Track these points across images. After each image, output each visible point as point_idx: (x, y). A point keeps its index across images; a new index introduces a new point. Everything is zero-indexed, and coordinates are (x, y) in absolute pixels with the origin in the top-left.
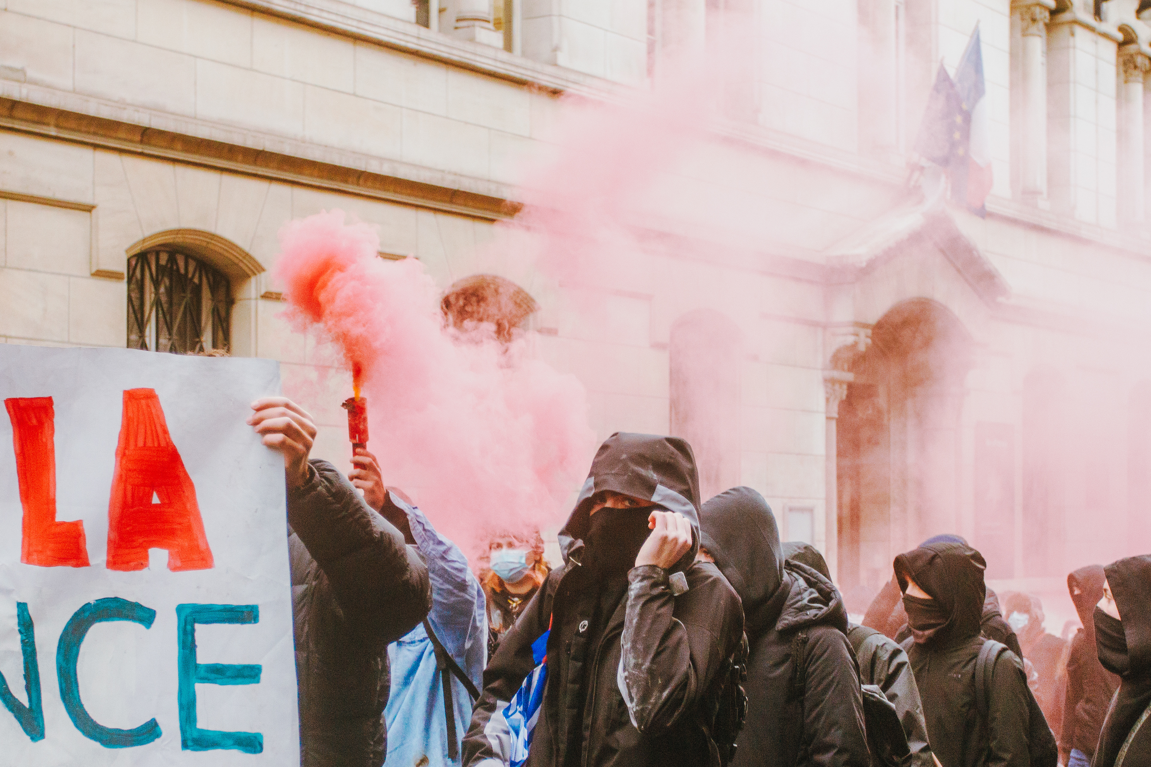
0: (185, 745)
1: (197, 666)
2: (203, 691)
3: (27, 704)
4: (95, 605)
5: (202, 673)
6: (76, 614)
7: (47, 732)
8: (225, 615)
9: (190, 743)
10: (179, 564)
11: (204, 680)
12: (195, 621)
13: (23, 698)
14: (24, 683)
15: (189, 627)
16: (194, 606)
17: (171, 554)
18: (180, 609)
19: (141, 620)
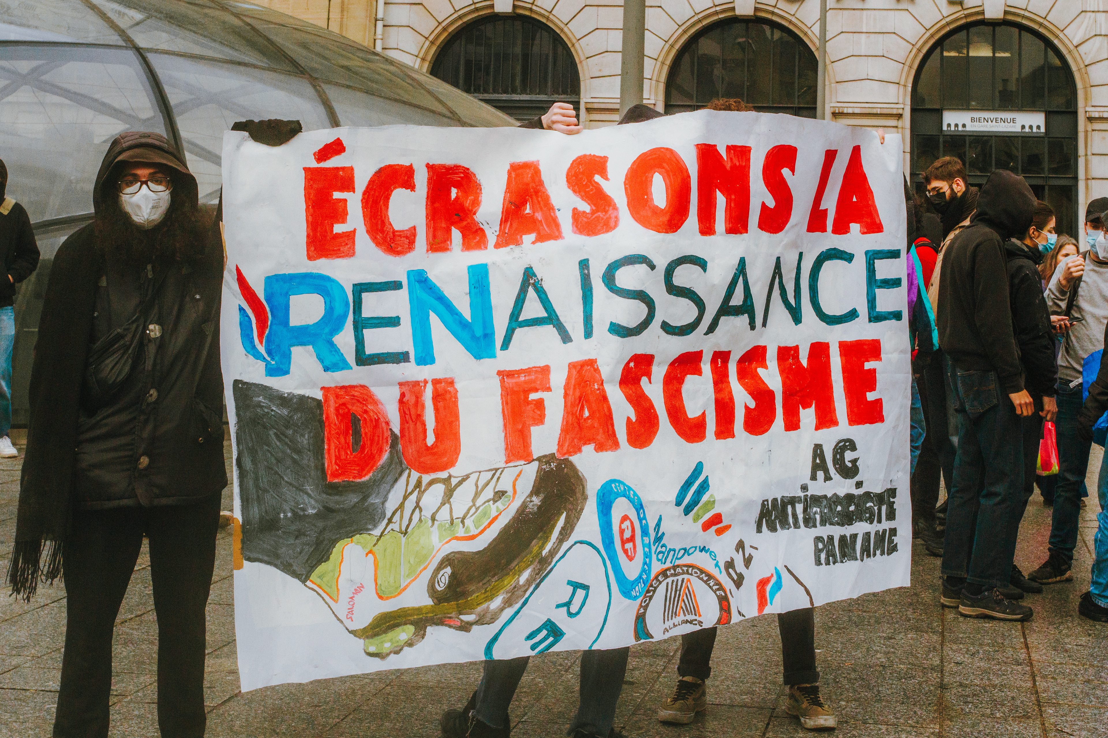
0: (870, 321)
1: (876, 280)
2: (880, 293)
3: (794, 306)
4: (826, 252)
5: (879, 284)
6: (818, 257)
7: (803, 320)
8: (889, 255)
9: (872, 319)
10: (866, 231)
11: (879, 287)
12: (875, 258)
13: (792, 301)
14: (793, 294)
15: (872, 262)
16: (874, 251)
17: (861, 226)
18: (867, 253)
19: (846, 260)
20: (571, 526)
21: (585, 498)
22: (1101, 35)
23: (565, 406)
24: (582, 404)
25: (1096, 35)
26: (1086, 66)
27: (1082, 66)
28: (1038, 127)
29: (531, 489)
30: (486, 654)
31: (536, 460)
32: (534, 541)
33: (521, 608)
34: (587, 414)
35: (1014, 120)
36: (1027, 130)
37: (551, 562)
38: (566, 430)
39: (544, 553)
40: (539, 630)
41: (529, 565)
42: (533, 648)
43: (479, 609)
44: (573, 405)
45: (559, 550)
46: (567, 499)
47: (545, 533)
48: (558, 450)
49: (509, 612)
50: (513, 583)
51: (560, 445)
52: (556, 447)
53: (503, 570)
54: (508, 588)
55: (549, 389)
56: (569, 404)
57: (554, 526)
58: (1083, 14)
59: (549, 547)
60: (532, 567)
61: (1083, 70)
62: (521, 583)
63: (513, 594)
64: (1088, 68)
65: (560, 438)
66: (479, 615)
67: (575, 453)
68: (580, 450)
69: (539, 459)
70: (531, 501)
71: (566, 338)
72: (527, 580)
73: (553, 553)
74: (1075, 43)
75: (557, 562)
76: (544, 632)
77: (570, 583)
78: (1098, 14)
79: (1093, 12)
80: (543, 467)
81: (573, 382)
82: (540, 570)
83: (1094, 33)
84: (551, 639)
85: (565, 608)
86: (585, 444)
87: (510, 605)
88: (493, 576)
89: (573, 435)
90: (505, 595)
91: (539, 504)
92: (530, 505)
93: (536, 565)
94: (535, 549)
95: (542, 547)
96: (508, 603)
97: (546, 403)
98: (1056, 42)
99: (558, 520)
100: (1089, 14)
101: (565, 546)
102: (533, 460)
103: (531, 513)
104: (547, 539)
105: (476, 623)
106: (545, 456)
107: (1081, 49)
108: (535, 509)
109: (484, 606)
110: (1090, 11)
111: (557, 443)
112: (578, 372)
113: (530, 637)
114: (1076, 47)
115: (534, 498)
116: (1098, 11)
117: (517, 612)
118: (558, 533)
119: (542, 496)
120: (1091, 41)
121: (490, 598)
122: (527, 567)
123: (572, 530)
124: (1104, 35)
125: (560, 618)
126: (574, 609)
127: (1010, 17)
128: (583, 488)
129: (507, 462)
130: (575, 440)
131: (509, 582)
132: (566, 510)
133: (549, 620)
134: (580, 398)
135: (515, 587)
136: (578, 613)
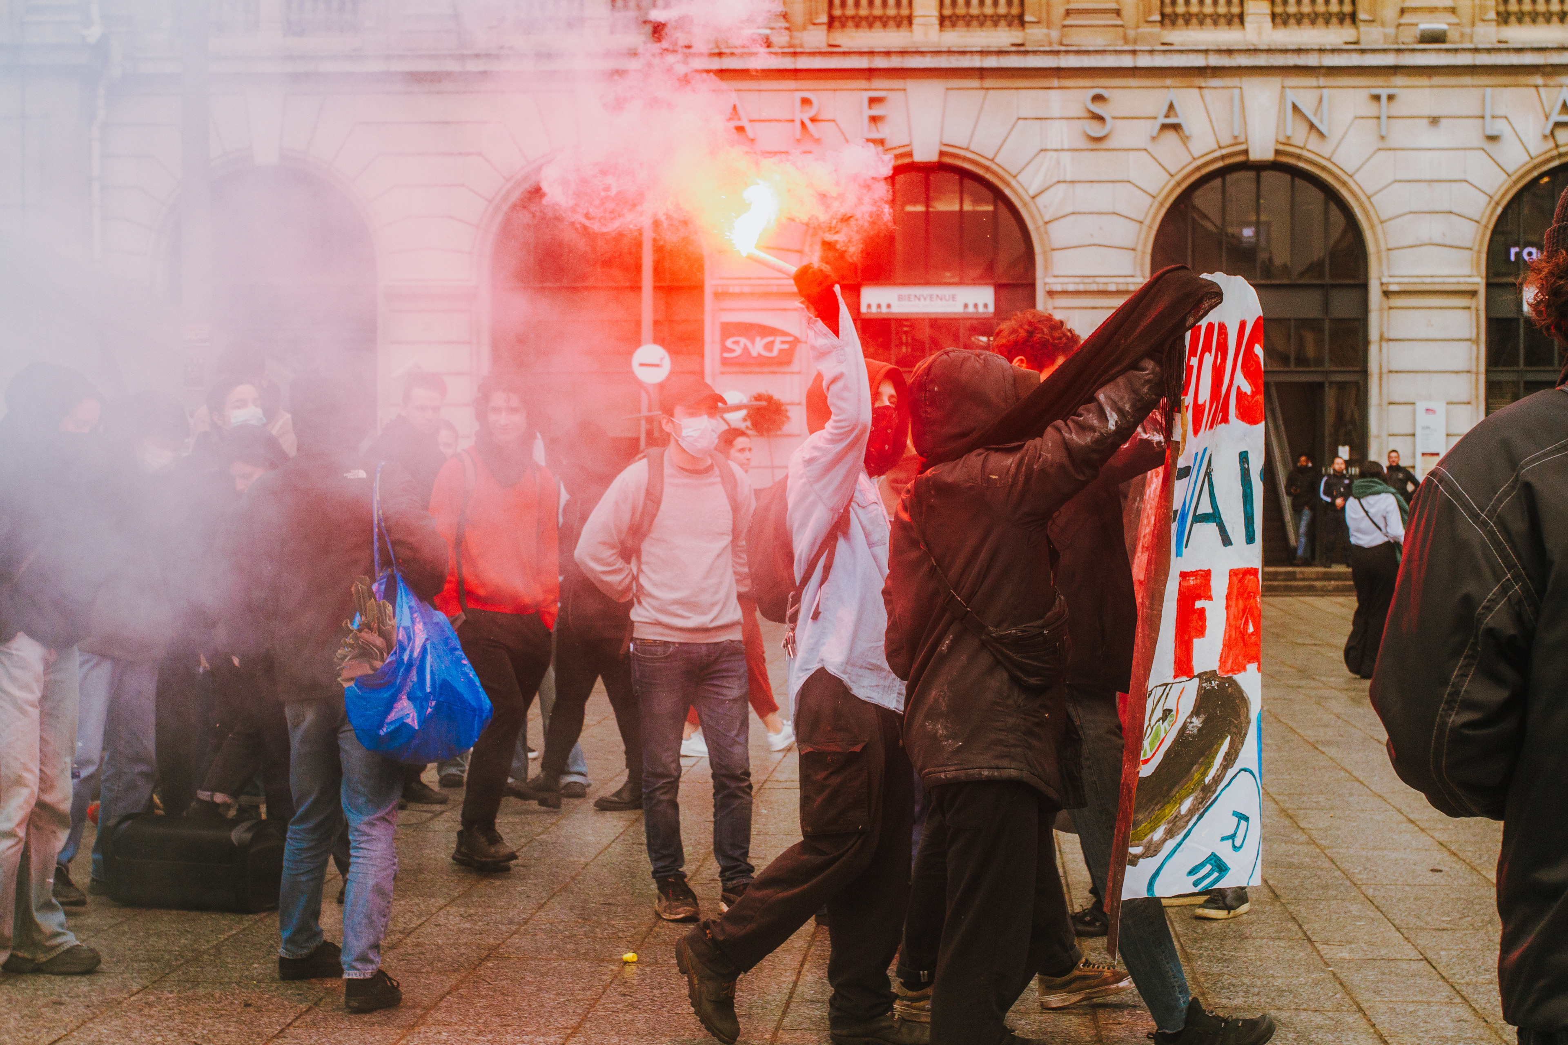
20: (1236, 751)
21: (1249, 722)
22: (1065, 182)
23: (1228, 619)
24: (1247, 618)
25: (1059, 182)
26: (1046, 223)
27: (1041, 223)
28: (986, 306)
29: (1191, 709)
30: (1148, 890)
31: (1197, 676)
32: (1194, 768)
33: (1184, 839)
34: (1251, 629)
35: (953, 298)
36: (971, 309)
37: (1216, 790)
38: (1228, 645)
39: (1207, 780)
40: (1202, 865)
41: (1191, 793)
42: (1196, 884)
43: (1145, 840)
44: (1236, 618)
45: (1224, 776)
46: (1230, 723)
47: (1207, 757)
48: (1220, 668)
49: (1170, 844)
50: (1174, 812)
51: (1223, 661)
52: (1218, 664)
53: (1164, 797)
54: (1169, 817)
55: (1210, 598)
56: (1231, 617)
57: (1217, 752)
58: (1043, 153)
59: (1212, 773)
60: (1194, 795)
61: (1042, 229)
62: (1183, 812)
63: (1174, 824)
64: (1049, 226)
65: (1222, 655)
66: (1145, 847)
67: (1239, 671)
68: (1244, 669)
69: (1199, 676)
70: (1191, 723)
71: (1226, 541)
72: (1190, 810)
73: (1217, 780)
74: (1032, 192)
75: (1222, 790)
76: (1208, 867)
77: (1235, 814)
78: (1062, 154)
79: (1056, 150)
80: (1204, 685)
81: (1235, 591)
82: (1203, 799)
83: (1055, 179)
84: (1216, 874)
85: (1230, 841)
86: (1249, 662)
87: (1172, 837)
88: (1156, 805)
89: (1237, 652)
90: (1166, 826)
91: (1200, 726)
92: (1190, 727)
93: (1198, 793)
94: (1197, 776)
95: (1204, 774)
96: (1170, 834)
97: (1207, 614)
98: (1007, 192)
99: (1222, 744)
100: (1050, 154)
101: (1230, 773)
102: (1195, 677)
103: (1190, 735)
104: (1209, 765)
105: (1143, 855)
106: (1205, 673)
107: (1038, 200)
108: (1195, 731)
109: (1149, 837)
110: (1051, 150)
111: (1218, 658)
112: (1240, 581)
113: (1191, 872)
114: (1033, 198)
115: (1194, 719)
116: (1062, 150)
117: (1179, 845)
118: (1222, 758)
119: (1203, 717)
120: (1053, 189)
121: (1153, 829)
122: (1188, 796)
123: (1237, 756)
124: (1070, 182)
125: (1225, 852)
126: (1238, 843)
127: (947, 160)
128: (1248, 710)
129: (1175, 677)
130: (1240, 657)
131: (1170, 812)
132: (1230, 734)
133: (1213, 854)
134: (1244, 611)
135: (1176, 817)
136: (1241, 847)
